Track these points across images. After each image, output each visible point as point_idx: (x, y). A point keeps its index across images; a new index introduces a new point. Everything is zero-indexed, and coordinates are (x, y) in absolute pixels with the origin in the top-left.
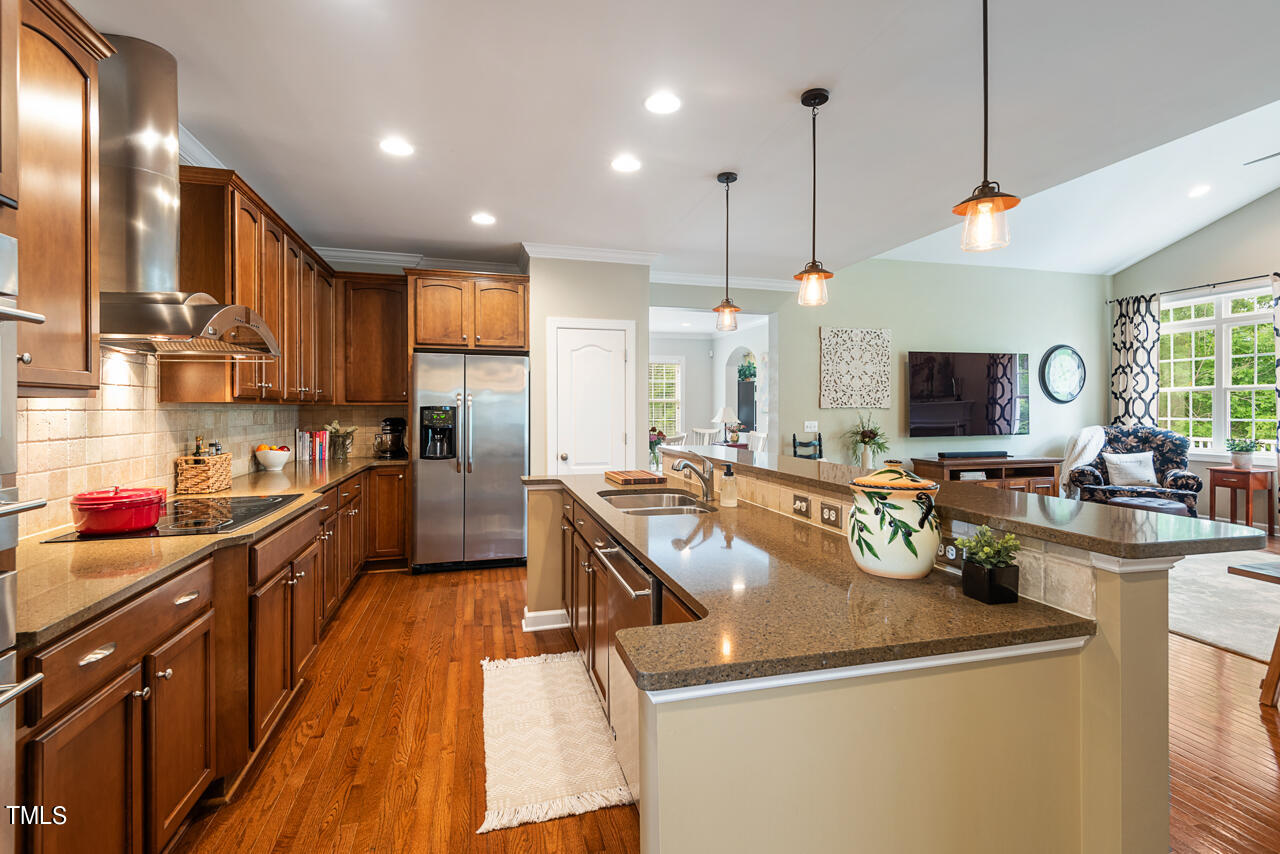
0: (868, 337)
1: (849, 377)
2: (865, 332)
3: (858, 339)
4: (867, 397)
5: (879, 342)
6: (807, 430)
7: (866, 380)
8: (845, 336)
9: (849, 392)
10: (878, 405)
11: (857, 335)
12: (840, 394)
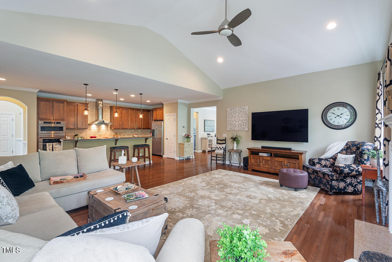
0: (241, 109)
1: (235, 122)
2: (240, 108)
3: (238, 110)
4: (240, 127)
5: (244, 111)
6: (223, 136)
7: (240, 122)
8: (234, 110)
9: (235, 126)
10: (244, 130)
11: (237, 109)
12: (232, 126)
